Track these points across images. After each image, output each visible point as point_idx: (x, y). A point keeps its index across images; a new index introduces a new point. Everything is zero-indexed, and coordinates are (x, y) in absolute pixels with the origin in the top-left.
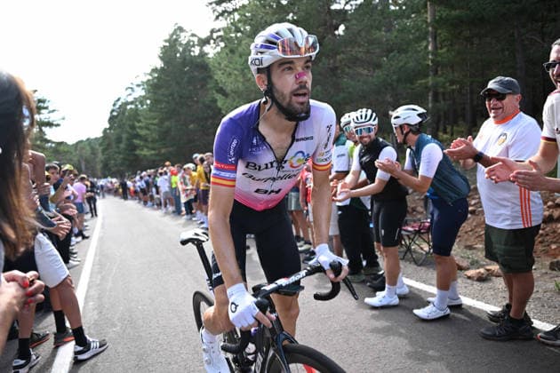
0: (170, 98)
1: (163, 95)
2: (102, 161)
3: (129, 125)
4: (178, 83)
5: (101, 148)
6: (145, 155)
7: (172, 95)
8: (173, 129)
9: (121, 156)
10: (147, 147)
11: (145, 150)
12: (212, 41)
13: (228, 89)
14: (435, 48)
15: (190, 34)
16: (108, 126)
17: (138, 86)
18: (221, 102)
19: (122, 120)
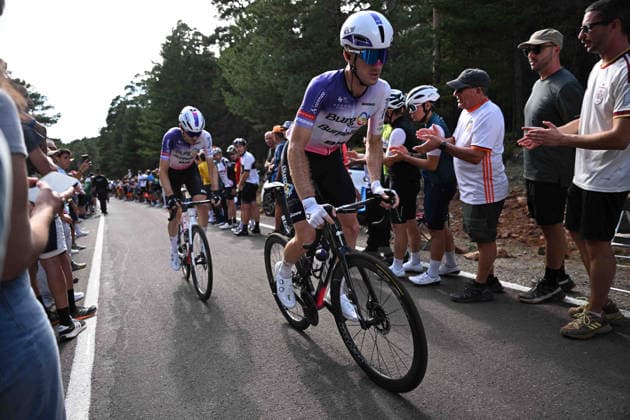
0: (174, 97)
1: (166, 94)
2: (99, 162)
3: (130, 125)
4: (182, 82)
5: (98, 149)
6: (147, 155)
7: (175, 93)
9: (122, 157)
10: (149, 147)
11: (147, 149)
12: (217, 41)
13: (236, 87)
15: (193, 32)
16: (106, 125)
17: (138, 85)
18: (229, 100)
19: (121, 120)
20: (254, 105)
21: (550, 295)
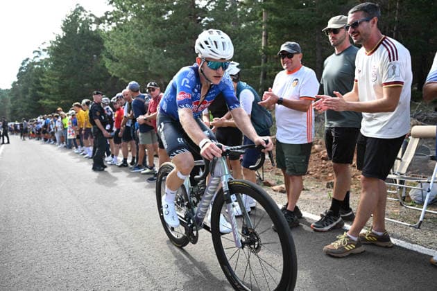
0: (70, 61)
1: (63, 58)
2: (11, 108)
3: (35, 80)
4: (76, 50)
5: (11, 97)
6: (46, 104)
7: (71, 58)
8: (71, 86)
9: (27, 104)
10: (48, 98)
11: (47, 100)
12: (106, 21)
14: (266, 44)
15: (89, 14)
16: (17, 80)
17: (44, 50)
18: (108, 63)
19: (29, 76)
20: (128, 69)
21: (334, 224)
